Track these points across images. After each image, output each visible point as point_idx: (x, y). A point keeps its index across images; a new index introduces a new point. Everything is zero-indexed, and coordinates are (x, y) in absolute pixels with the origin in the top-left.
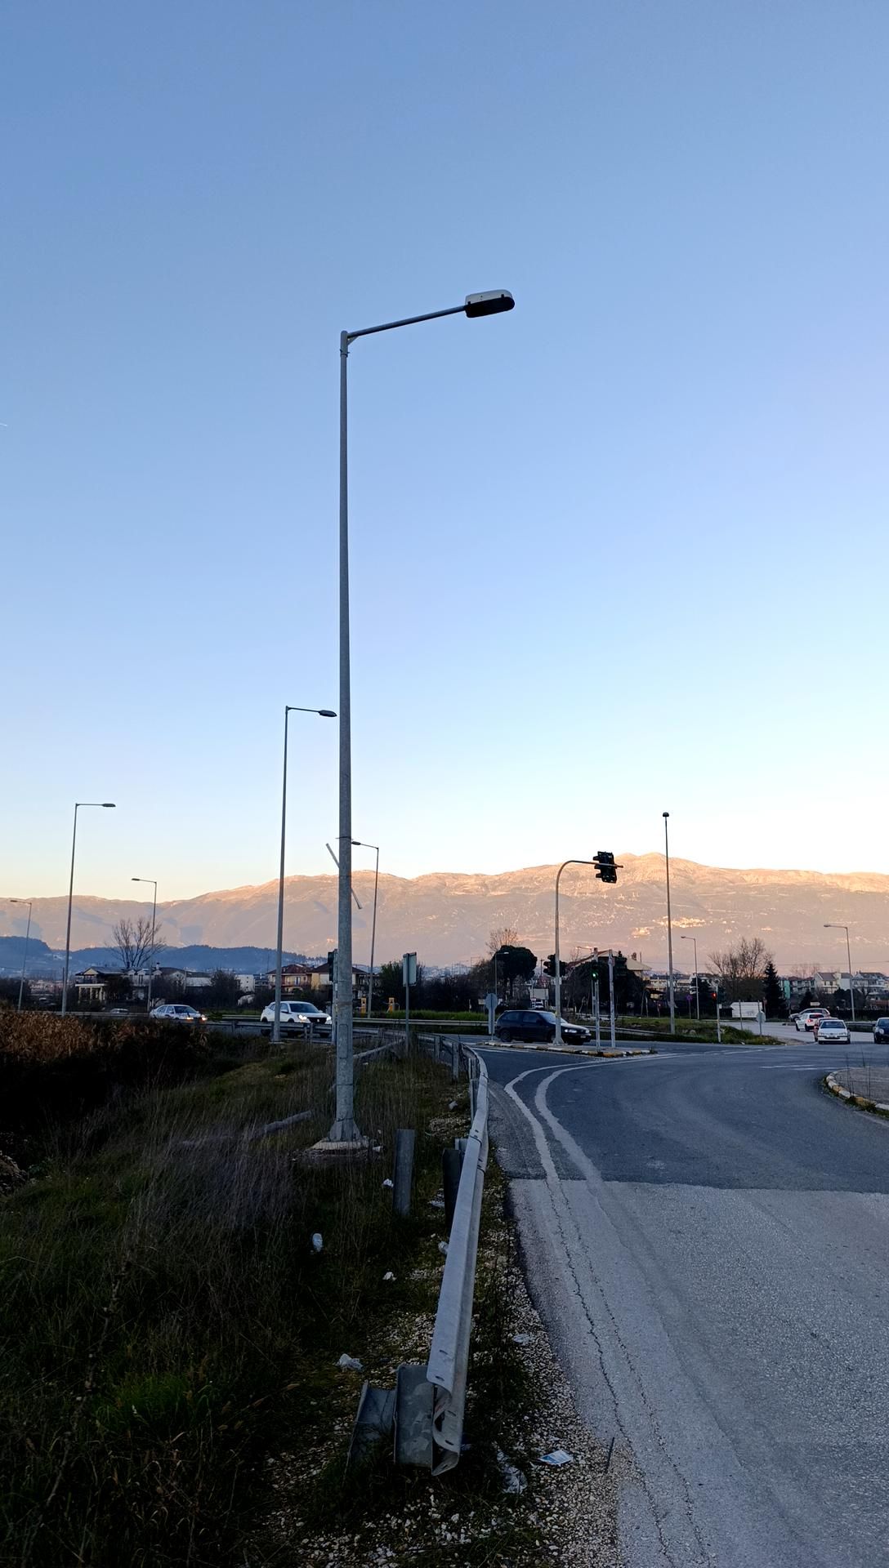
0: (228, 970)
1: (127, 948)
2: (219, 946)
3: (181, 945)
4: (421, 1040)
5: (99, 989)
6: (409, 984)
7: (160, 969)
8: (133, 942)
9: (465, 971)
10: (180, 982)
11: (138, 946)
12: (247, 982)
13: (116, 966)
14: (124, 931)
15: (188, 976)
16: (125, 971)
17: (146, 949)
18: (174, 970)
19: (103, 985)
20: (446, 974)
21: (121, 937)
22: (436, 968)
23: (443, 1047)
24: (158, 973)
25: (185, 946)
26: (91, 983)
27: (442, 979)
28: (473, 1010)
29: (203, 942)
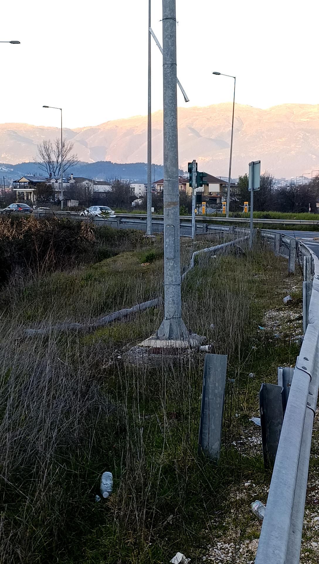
0: (124, 180)
1: (49, 162)
2: (119, 162)
3: (92, 161)
4: (263, 237)
5: (31, 193)
6: (253, 189)
7: (74, 178)
8: (54, 158)
9: (306, 182)
10: (88, 188)
11: (57, 161)
12: (138, 189)
13: (42, 176)
14: (47, 150)
15: (95, 184)
16: (48, 180)
17: (64, 163)
18: (84, 179)
19: (33, 190)
20: (291, 184)
21: (45, 154)
22: (284, 179)
23: (283, 244)
24: (72, 181)
25: (94, 162)
26: (25, 188)
27: (288, 188)
28: (311, 211)
29: (107, 159)
